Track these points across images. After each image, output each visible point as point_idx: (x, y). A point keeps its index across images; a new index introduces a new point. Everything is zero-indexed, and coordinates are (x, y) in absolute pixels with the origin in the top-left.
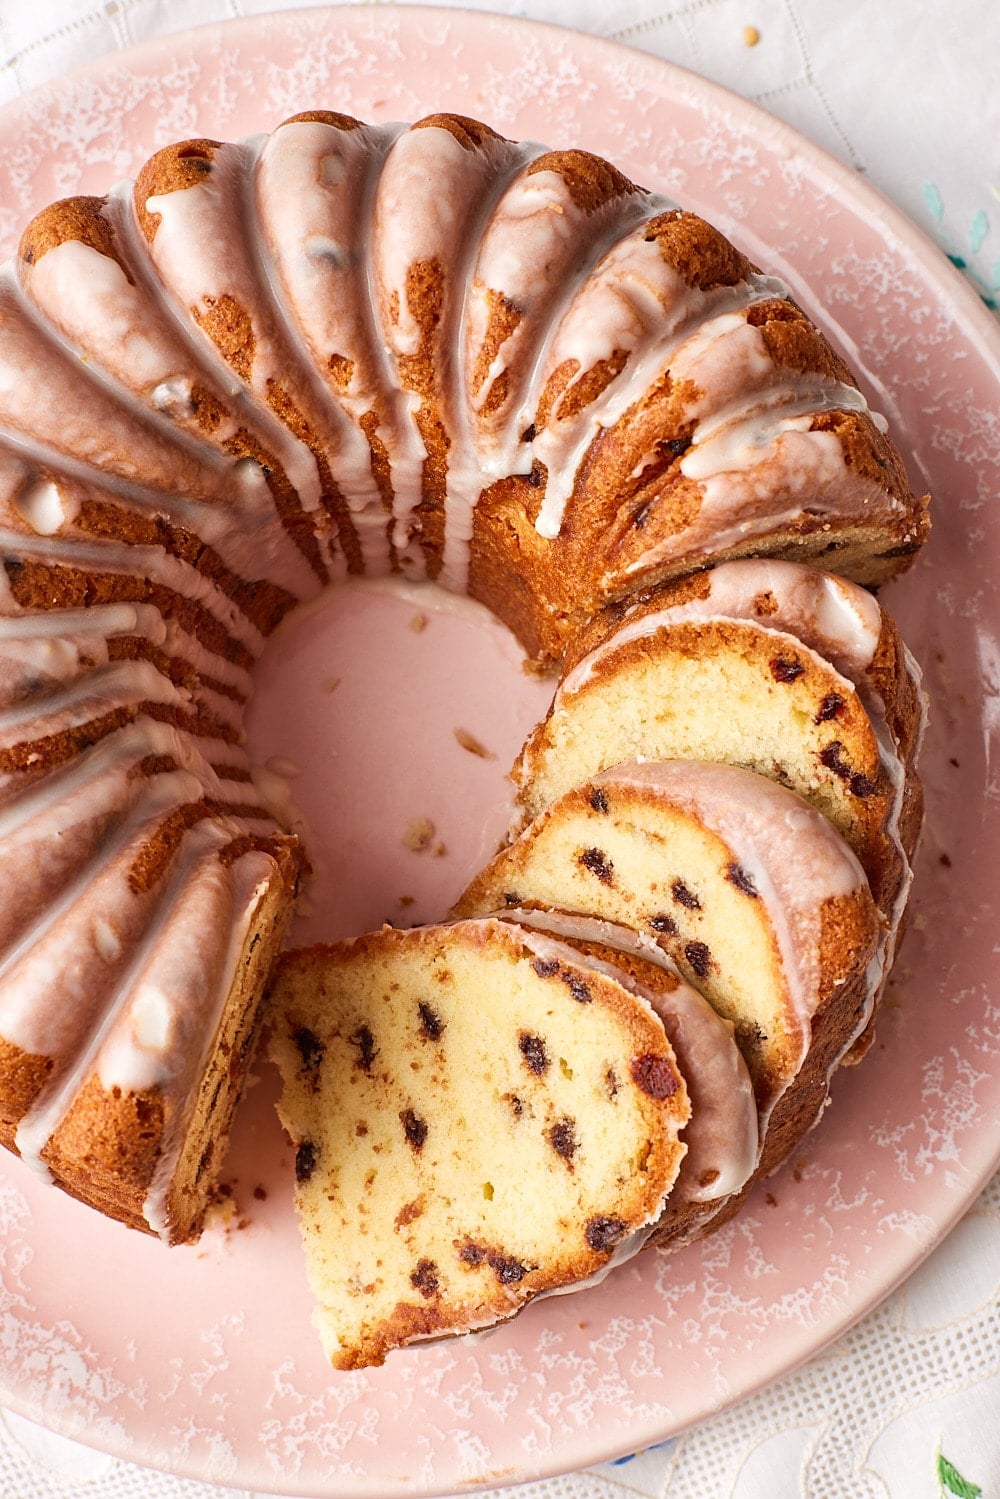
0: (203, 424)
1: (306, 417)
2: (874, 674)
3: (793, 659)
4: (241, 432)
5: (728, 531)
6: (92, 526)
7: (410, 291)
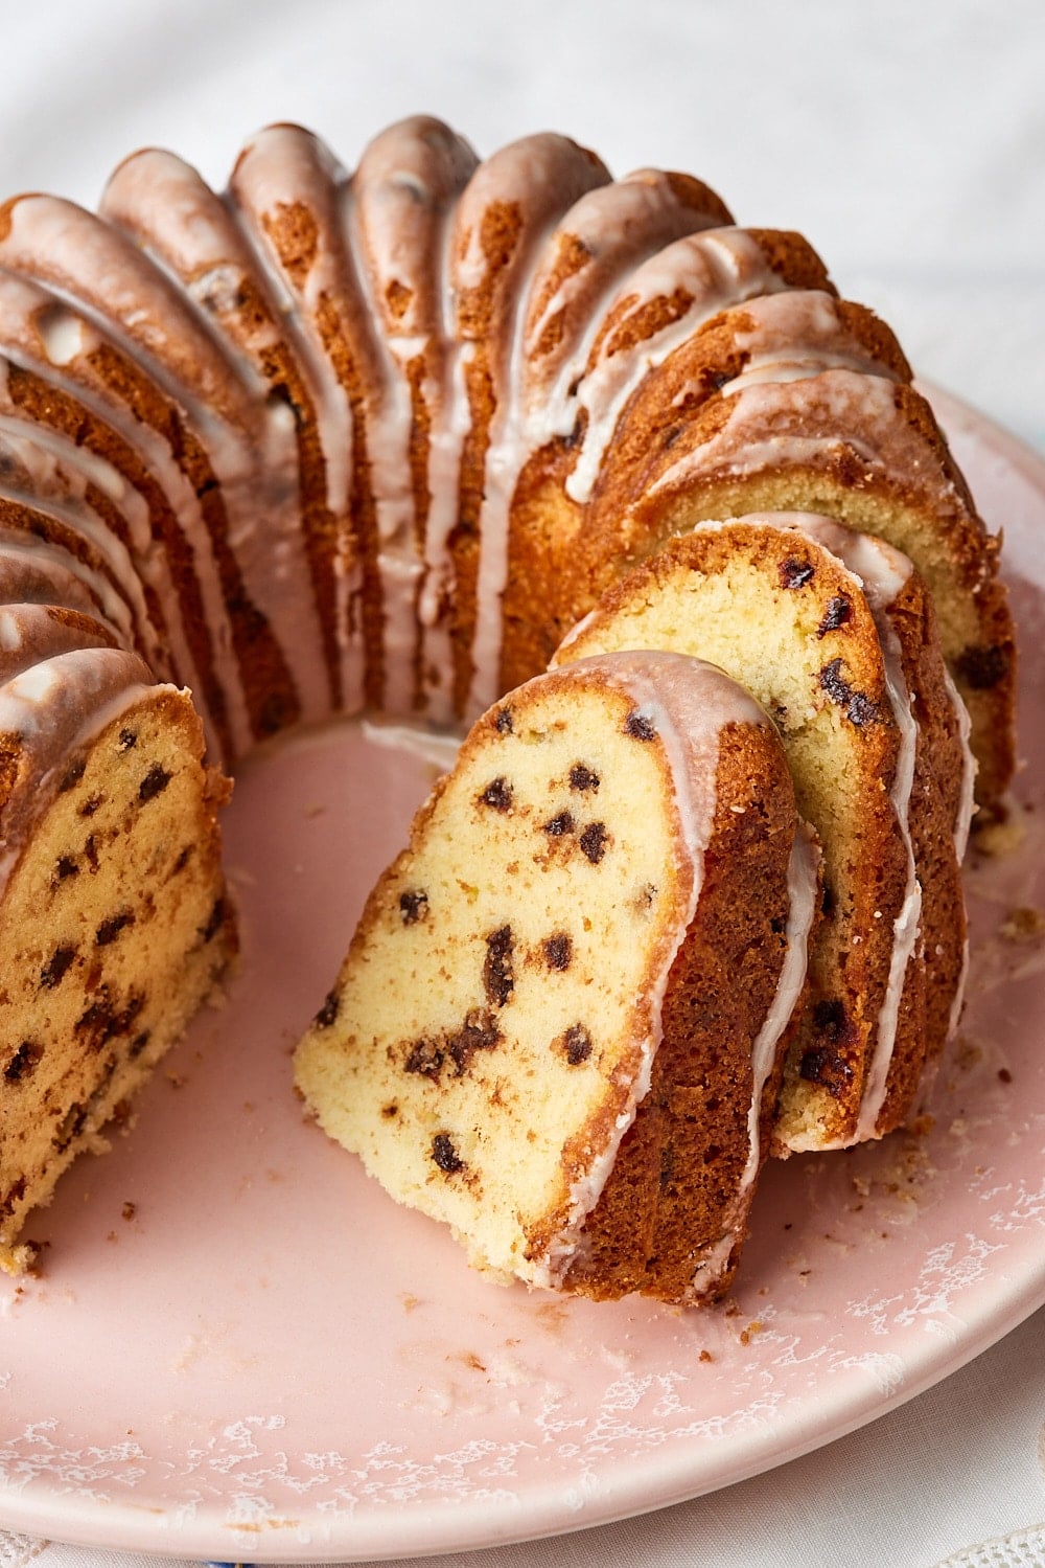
0: (245, 321)
1: (352, 349)
2: (895, 615)
3: (803, 558)
4: (280, 346)
5: (758, 445)
6: (106, 371)
7: (485, 226)
